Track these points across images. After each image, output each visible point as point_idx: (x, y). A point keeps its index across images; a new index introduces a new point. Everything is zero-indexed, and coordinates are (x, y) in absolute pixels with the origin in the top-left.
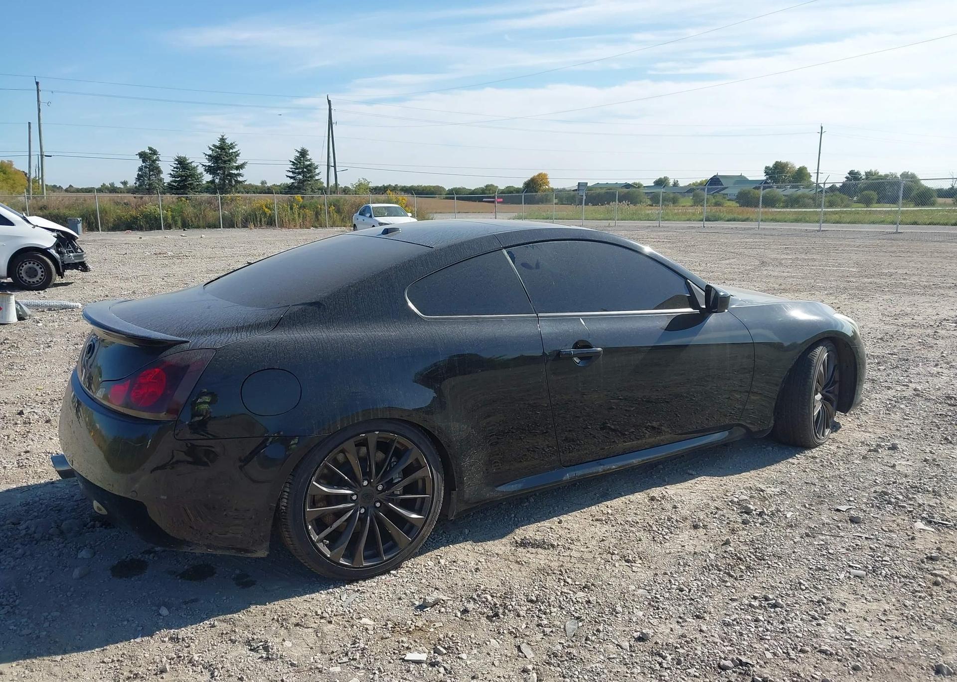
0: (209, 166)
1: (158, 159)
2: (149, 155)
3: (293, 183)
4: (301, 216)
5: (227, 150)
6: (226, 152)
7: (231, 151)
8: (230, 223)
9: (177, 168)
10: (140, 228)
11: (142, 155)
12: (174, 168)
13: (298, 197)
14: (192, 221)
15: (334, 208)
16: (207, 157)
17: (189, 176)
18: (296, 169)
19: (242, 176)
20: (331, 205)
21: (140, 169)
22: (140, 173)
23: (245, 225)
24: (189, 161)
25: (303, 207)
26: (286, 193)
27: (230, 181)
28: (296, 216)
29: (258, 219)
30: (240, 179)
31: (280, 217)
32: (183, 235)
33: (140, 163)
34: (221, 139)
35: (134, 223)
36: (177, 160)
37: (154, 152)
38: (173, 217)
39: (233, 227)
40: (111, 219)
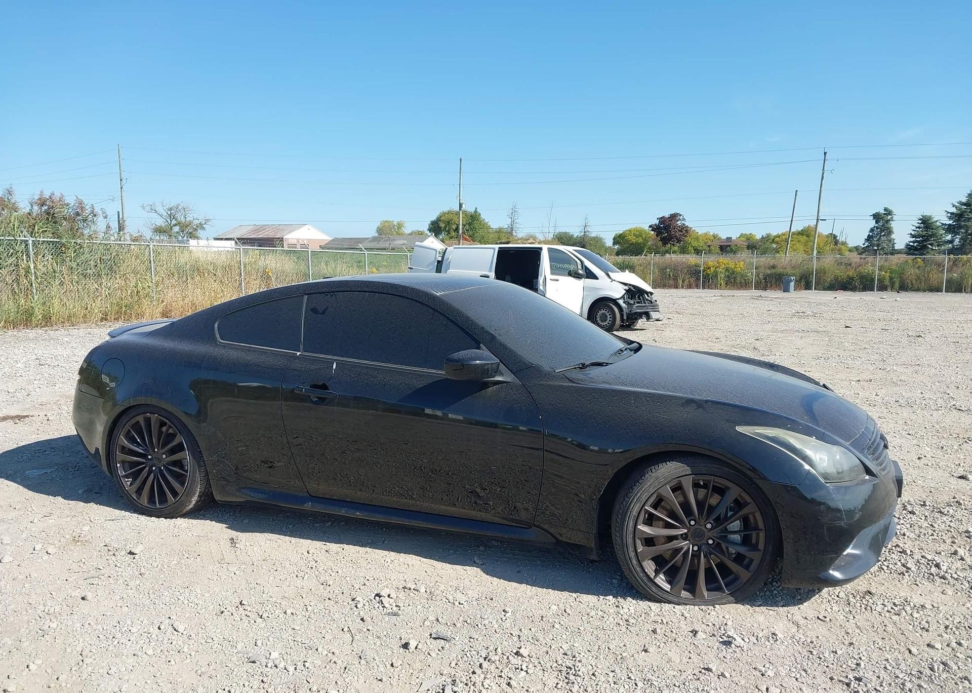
0: (949, 225)
1: (891, 220)
2: (883, 216)
8: (956, 288)
9: (919, 227)
10: (854, 289)
11: (877, 217)
12: (917, 228)
14: (912, 284)
16: (949, 215)
17: (930, 236)
21: (872, 230)
22: (871, 234)
24: (935, 219)
32: (884, 297)
33: (873, 223)
35: (849, 283)
36: (920, 219)
37: (888, 212)
38: (891, 279)
40: (829, 278)
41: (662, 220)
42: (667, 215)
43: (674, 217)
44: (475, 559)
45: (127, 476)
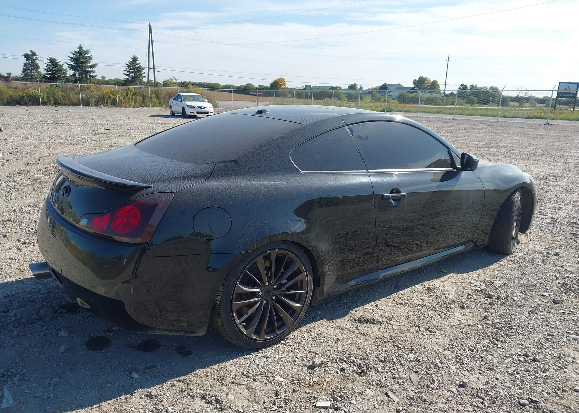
0: (71, 65)
1: (37, 59)
2: (31, 56)
3: (128, 78)
4: (134, 100)
5: (84, 55)
6: (83, 56)
7: (86, 55)
8: (87, 103)
9: (49, 65)
10: (25, 104)
11: (26, 56)
13: (132, 87)
14: (61, 101)
15: (154, 95)
16: (70, 59)
17: (57, 71)
18: (130, 69)
19: (94, 73)
20: (153, 93)
21: (25, 65)
22: (25, 67)
23: (97, 105)
24: (58, 61)
25: (135, 94)
26: (124, 85)
27: (86, 75)
28: (130, 100)
29: (106, 101)
30: (93, 74)
31: (120, 100)
33: (24, 61)
34: (79, 47)
35: (21, 100)
36: (49, 60)
37: (35, 54)
38: (48, 98)
39: (89, 105)
40: (6, 97)
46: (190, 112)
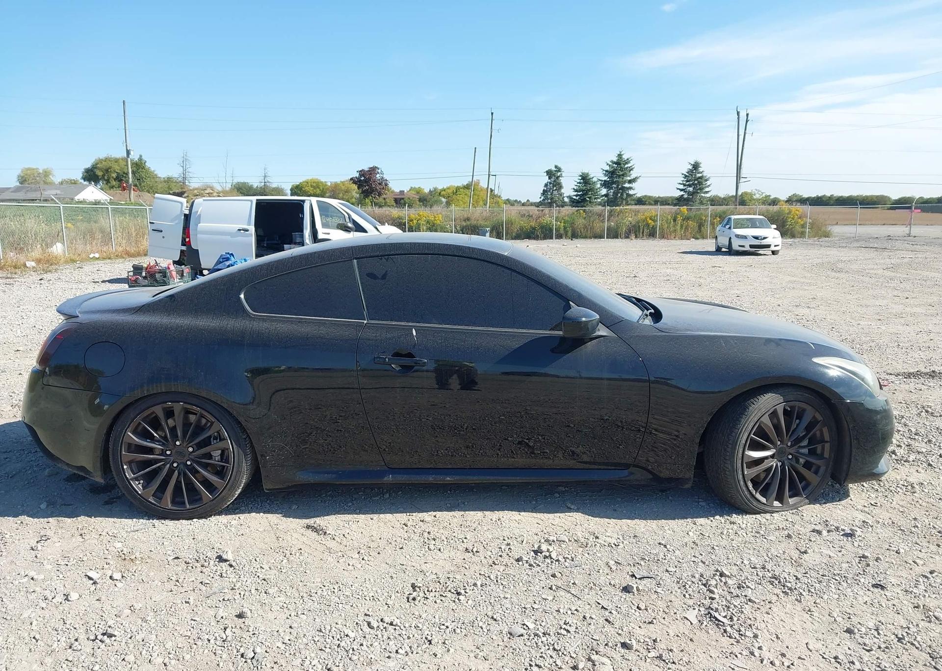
0: (605, 181)
1: (561, 176)
2: (554, 172)
3: (683, 195)
4: (684, 227)
5: (622, 165)
6: (621, 167)
7: (626, 166)
8: (614, 234)
9: (580, 183)
10: (536, 238)
11: (549, 173)
12: (578, 183)
13: (684, 209)
14: (581, 232)
15: (719, 219)
16: (604, 172)
17: (589, 190)
18: (687, 181)
19: (633, 190)
20: (716, 216)
21: (546, 185)
22: (545, 188)
23: (627, 237)
24: (591, 176)
25: (687, 219)
26: (675, 205)
27: (622, 194)
28: (678, 227)
29: (641, 231)
30: (631, 192)
31: (662, 229)
32: (565, 244)
33: (546, 179)
34: (619, 155)
35: (533, 233)
36: (581, 176)
37: (559, 169)
38: (565, 228)
39: (617, 237)
40: (515, 229)
41: (362, 173)
42: (366, 169)
43: (373, 170)
44: (569, 505)
45: (136, 479)
46: (740, 246)
